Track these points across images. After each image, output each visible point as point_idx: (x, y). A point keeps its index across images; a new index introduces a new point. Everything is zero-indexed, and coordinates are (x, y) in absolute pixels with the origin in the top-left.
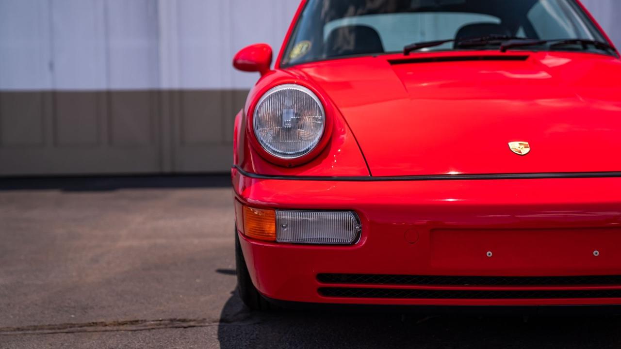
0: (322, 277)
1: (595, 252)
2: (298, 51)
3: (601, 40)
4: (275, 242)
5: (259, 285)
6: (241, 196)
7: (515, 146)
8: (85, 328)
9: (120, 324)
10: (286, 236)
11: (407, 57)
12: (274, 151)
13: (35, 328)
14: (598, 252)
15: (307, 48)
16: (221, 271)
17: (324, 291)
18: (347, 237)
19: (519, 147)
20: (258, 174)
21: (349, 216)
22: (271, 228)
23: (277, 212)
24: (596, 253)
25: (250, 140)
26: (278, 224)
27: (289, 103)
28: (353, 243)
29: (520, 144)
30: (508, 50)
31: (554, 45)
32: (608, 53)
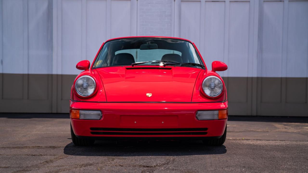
0: (92, 129)
2: (98, 64)
3: (202, 64)
4: (79, 119)
5: (76, 134)
6: (71, 107)
7: (148, 94)
8: (23, 148)
9: (34, 147)
10: (82, 117)
11: (133, 67)
12: (81, 94)
13: (8, 147)
15: (101, 62)
16: (68, 139)
17: (93, 133)
18: (98, 118)
20: (76, 101)
21: (99, 112)
22: (78, 116)
23: (80, 111)
24: (163, 122)
25: (74, 91)
26: (80, 114)
27: (85, 81)
28: (100, 119)
30: (166, 66)
31: (182, 65)
32: (202, 68)
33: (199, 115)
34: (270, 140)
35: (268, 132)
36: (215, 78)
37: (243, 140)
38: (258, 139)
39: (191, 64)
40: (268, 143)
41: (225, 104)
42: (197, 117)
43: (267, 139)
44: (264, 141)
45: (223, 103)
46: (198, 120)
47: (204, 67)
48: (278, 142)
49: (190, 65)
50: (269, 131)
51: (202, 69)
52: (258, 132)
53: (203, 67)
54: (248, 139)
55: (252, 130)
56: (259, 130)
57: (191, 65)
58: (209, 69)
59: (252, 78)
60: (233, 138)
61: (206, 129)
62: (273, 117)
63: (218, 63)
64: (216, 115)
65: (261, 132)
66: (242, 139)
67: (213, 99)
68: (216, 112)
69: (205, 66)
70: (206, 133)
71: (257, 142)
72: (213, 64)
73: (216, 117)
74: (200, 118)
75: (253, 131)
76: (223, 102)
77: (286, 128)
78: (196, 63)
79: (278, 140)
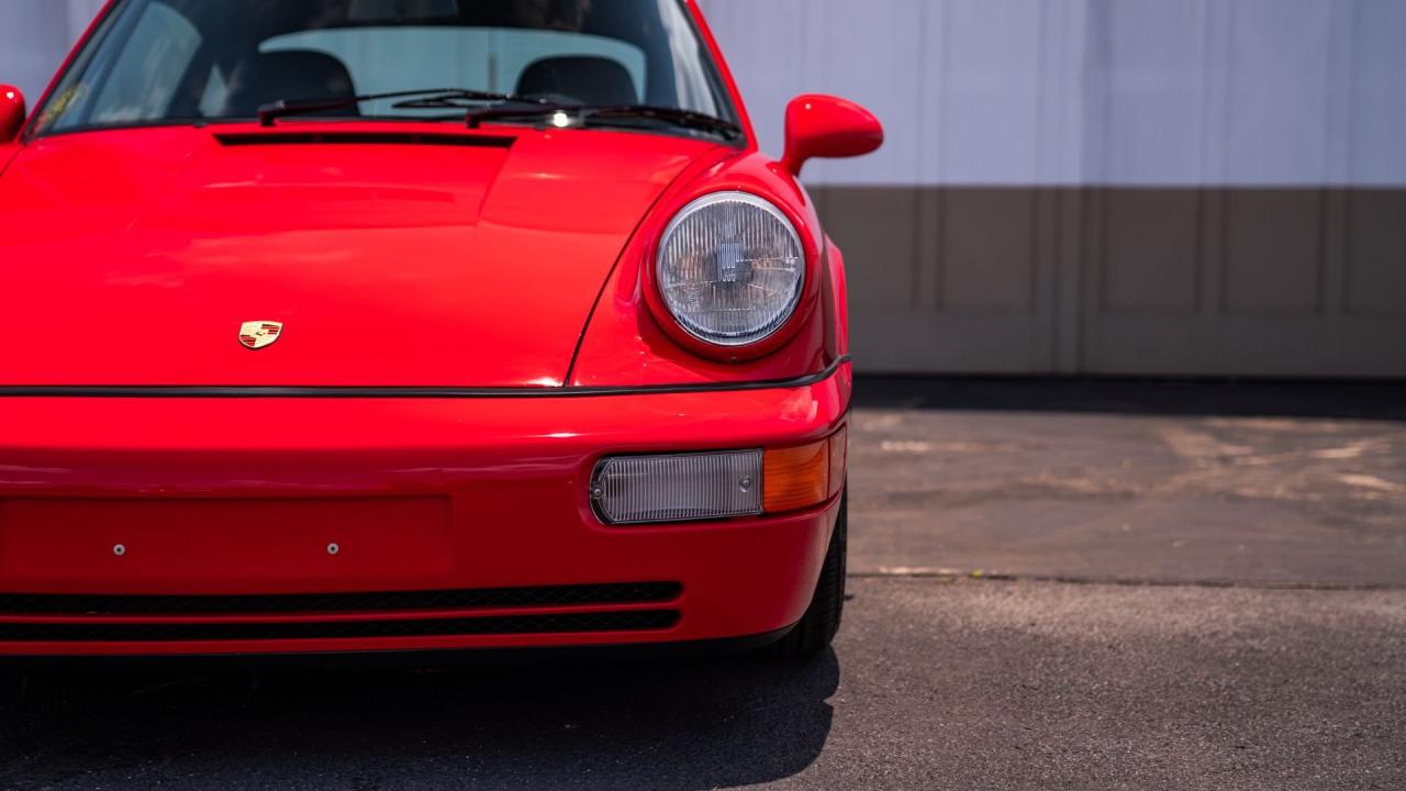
1: (329, 548)
3: (727, 118)
7: (250, 328)
14: (336, 546)
19: (257, 332)
24: (333, 548)
29: (264, 326)
30: (483, 124)
31: (593, 116)
32: (728, 138)
33: (616, 487)
34: (1137, 583)
35: (1128, 496)
36: (745, 206)
37: (977, 582)
38: (1071, 570)
39: (651, 113)
40: (1126, 612)
41: (820, 394)
42: (597, 505)
43: (1122, 576)
44: (1102, 588)
45: (807, 390)
46: (607, 521)
47: (736, 130)
48: (1186, 596)
49: (646, 122)
50: (1137, 489)
51: (728, 143)
52: (1074, 496)
53: (732, 134)
54: (1005, 578)
55: (1044, 477)
56: (1082, 484)
57: (650, 117)
58: (771, 144)
59: (1059, 194)
60: (918, 570)
61: (671, 589)
62: (1159, 381)
63: (824, 105)
64: (741, 484)
65: (1091, 496)
66: (971, 576)
67: (734, 363)
68: (744, 462)
69: (740, 126)
70: (669, 618)
71: (1059, 598)
72: (795, 110)
73: (743, 500)
74: (620, 509)
75: (1047, 492)
76: (803, 384)
77: (1225, 460)
78: (683, 105)
79: (1186, 583)
